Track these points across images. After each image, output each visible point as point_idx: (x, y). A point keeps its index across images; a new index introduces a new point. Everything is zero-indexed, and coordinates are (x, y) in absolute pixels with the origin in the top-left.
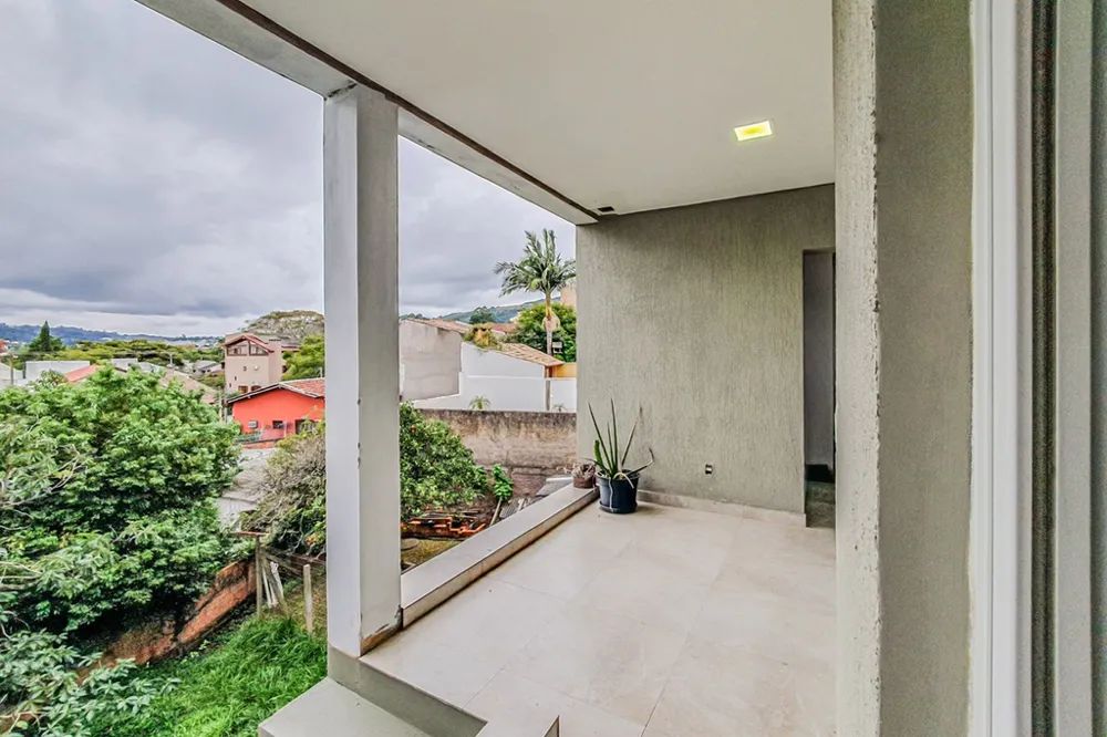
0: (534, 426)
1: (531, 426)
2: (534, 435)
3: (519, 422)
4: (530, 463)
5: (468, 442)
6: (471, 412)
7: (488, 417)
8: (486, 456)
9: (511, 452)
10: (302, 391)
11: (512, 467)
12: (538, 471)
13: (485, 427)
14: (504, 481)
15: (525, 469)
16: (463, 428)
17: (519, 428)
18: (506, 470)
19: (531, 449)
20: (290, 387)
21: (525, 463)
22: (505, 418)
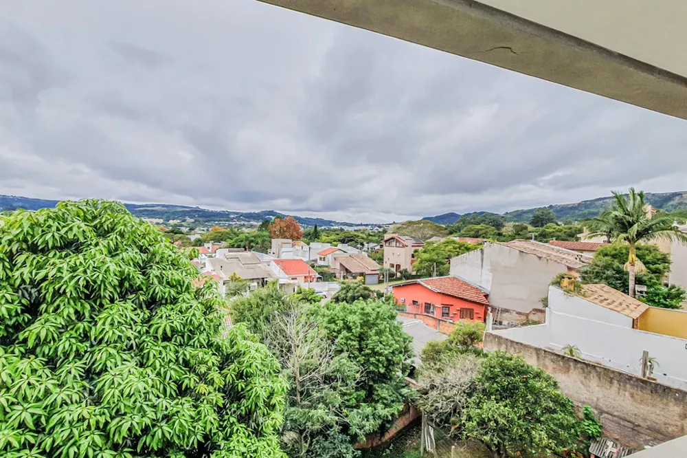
0: (628, 386)
1: (625, 386)
2: (627, 394)
3: (612, 379)
4: (622, 416)
5: (560, 378)
6: (563, 357)
7: (579, 365)
8: (576, 395)
9: (601, 400)
10: (429, 287)
11: (602, 412)
12: (631, 426)
13: (577, 371)
14: (593, 421)
15: (615, 419)
16: (555, 366)
17: (611, 382)
18: (596, 412)
19: (623, 404)
20: (422, 283)
21: (616, 414)
22: (597, 372)
